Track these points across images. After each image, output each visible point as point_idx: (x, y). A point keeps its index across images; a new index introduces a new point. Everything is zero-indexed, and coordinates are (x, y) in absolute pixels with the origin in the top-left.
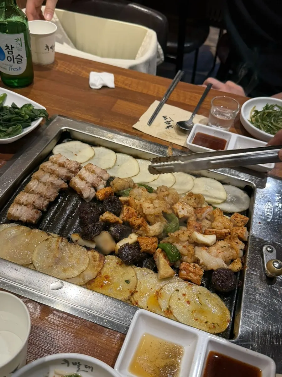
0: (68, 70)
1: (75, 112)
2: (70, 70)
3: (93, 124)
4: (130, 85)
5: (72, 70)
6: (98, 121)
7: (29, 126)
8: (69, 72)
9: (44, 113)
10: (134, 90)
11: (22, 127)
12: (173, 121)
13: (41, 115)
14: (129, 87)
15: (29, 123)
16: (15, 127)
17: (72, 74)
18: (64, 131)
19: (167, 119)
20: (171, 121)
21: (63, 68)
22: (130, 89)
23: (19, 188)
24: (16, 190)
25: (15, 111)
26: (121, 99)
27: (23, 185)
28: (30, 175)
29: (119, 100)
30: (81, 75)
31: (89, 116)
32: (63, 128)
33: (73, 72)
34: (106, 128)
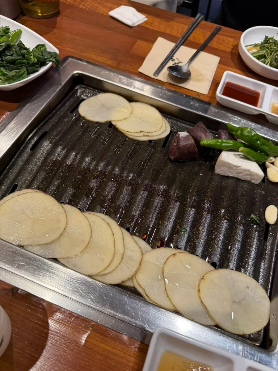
0: (84, 5)
1: (89, 53)
2: (86, 5)
3: (110, 68)
4: (151, 23)
5: (88, 5)
6: (115, 65)
7: (37, 71)
8: (84, 7)
9: (55, 58)
10: (156, 30)
11: (26, 72)
12: (182, 63)
13: (51, 59)
14: (150, 26)
15: (37, 68)
16: (18, 71)
17: (87, 9)
18: (76, 75)
19: (174, 60)
20: (179, 63)
21: (78, 3)
22: (151, 28)
23: (23, 145)
24: (20, 148)
25: (21, 52)
26: (141, 39)
27: (28, 142)
28: (37, 129)
29: (139, 41)
30: (97, 11)
31: (105, 59)
32: (75, 72)
33: (89, 7)
34: (124, 73)
